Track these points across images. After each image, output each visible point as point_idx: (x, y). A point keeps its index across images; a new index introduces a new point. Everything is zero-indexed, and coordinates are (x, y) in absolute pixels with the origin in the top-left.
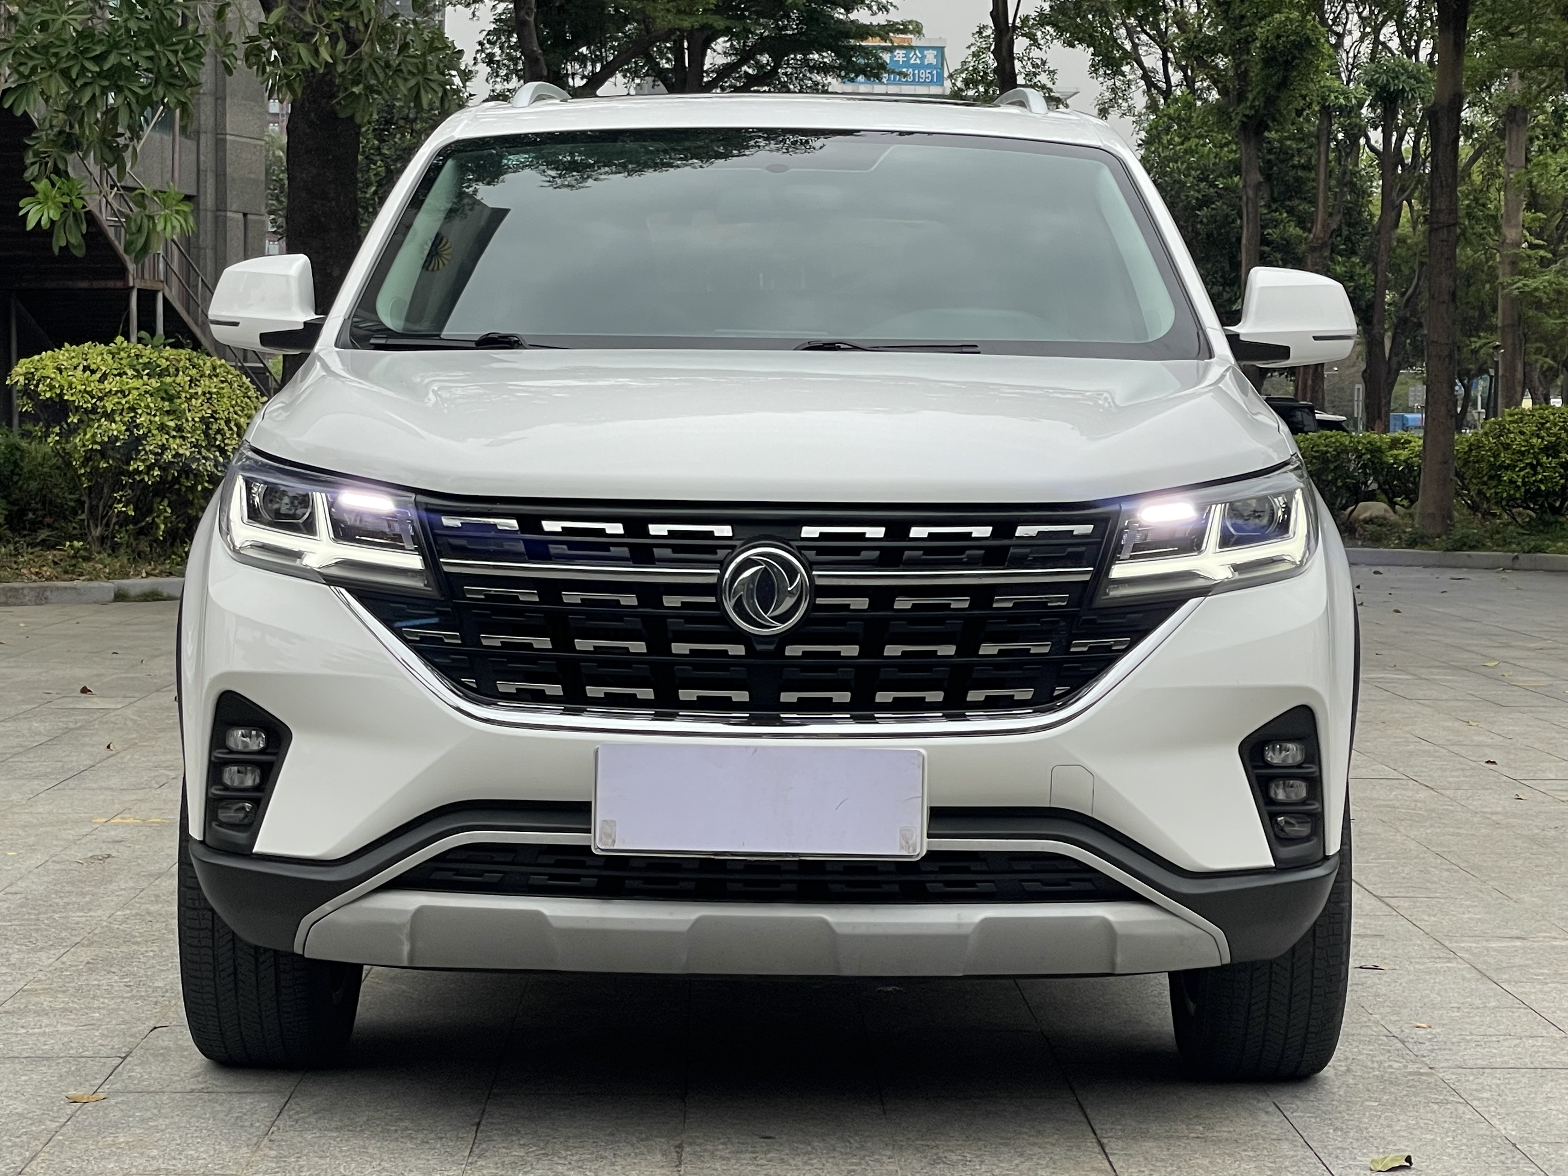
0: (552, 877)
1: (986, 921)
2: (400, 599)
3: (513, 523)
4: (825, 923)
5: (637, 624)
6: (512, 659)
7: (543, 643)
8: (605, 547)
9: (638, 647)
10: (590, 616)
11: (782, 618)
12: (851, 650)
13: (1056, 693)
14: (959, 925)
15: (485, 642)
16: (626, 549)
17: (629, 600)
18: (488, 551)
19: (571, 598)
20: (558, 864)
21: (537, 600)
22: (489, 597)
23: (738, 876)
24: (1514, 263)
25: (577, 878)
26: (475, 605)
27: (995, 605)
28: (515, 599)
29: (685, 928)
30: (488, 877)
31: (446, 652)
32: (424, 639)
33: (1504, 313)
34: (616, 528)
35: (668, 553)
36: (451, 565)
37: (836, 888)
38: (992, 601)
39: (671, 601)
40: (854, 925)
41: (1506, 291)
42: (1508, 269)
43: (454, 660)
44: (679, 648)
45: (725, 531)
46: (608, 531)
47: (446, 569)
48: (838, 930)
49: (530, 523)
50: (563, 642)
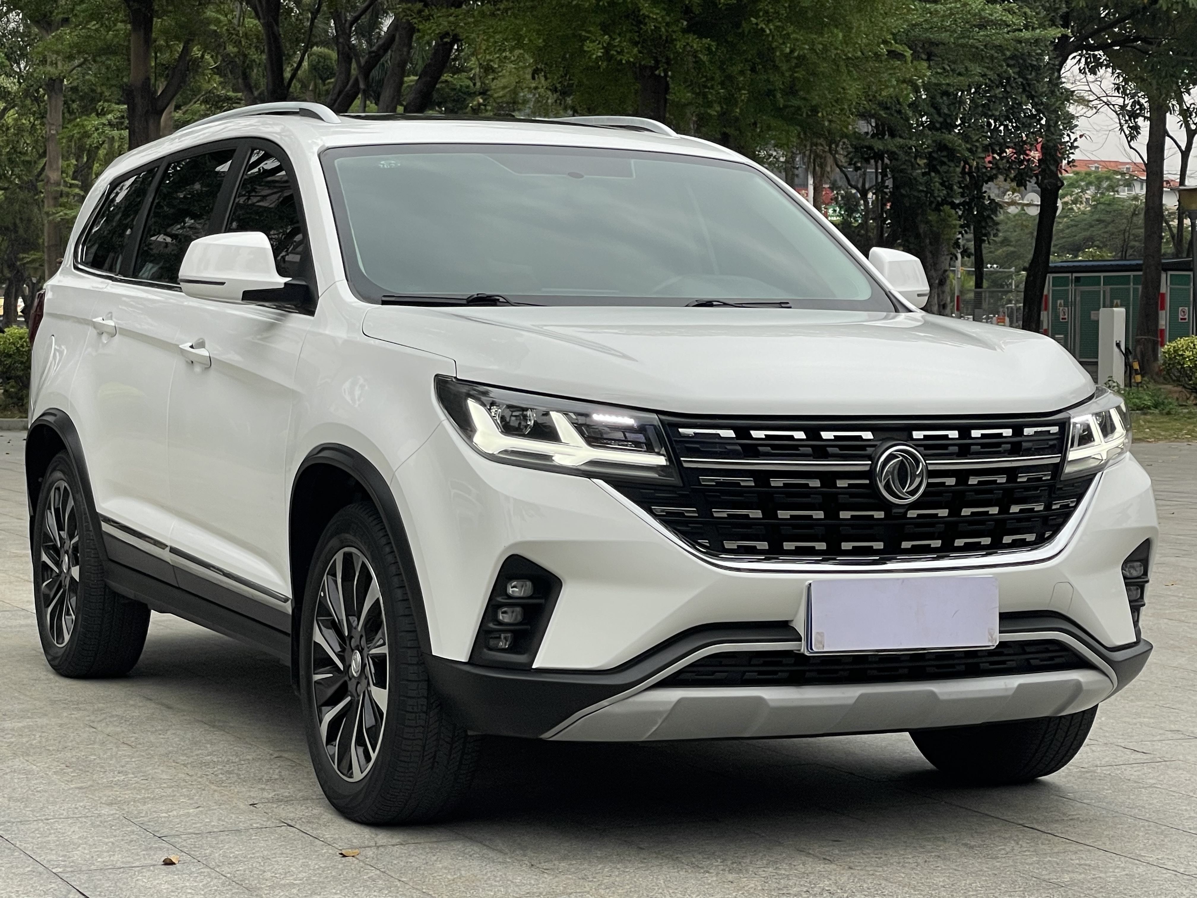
0: (760, 673)
1: (1020, 686)
2: (649, 487)
3: (731, 434)
4: (933, 693)
5: (819, 499)
6: (736, 525)
7: (756, 514)
8: (796, 447)
9: (819, 515)
10: (789, 495)
11: (913, 493)
12: (943, 513)
13: (1046, 536)
14: (1006, 690)
15: (715, 515)
16: (810, 449)
17: (815, 483)
18: (716, 452)
19: (777, 483)
20: (765, 664)
21: (753, 484)
22: (719, 483)
23: (875, 666)
24: (55, 199)
25: (775, 673)
26: (707, 490)
27: (1019, 480)
28: (738, 484)
29: (851, 701)
30: (718, 676)
31: (688, 521)
32: (669, 513)
33: (49, 236)
34: (800, 435)
35: (836, 450)
36: (689, 462)
37: (930, 670)
38: (1017, 477)
39: (841, 483)
40: (950, 693)
41: (51, 218)
42: (52, 202)
43: (693, 528)
44: (845, 515)
45: (868, 435)
46: (796, 437)
47: (686, 465)
48: (941, 697)
49: (742, 432)
50: (770, 513)
